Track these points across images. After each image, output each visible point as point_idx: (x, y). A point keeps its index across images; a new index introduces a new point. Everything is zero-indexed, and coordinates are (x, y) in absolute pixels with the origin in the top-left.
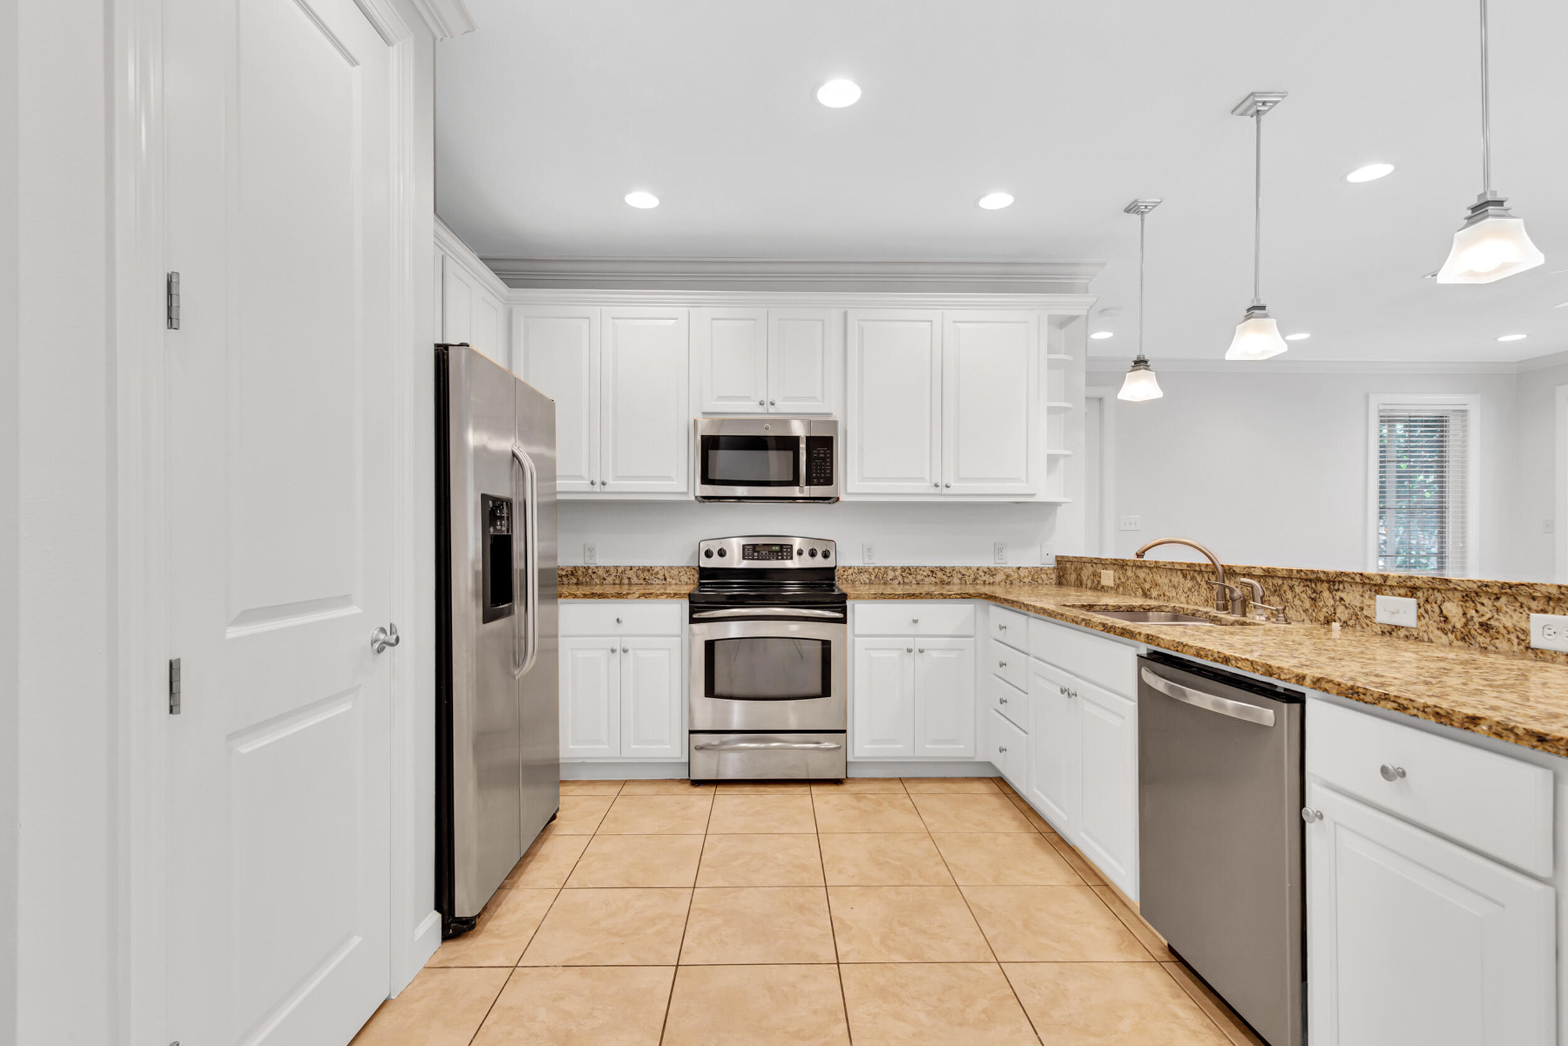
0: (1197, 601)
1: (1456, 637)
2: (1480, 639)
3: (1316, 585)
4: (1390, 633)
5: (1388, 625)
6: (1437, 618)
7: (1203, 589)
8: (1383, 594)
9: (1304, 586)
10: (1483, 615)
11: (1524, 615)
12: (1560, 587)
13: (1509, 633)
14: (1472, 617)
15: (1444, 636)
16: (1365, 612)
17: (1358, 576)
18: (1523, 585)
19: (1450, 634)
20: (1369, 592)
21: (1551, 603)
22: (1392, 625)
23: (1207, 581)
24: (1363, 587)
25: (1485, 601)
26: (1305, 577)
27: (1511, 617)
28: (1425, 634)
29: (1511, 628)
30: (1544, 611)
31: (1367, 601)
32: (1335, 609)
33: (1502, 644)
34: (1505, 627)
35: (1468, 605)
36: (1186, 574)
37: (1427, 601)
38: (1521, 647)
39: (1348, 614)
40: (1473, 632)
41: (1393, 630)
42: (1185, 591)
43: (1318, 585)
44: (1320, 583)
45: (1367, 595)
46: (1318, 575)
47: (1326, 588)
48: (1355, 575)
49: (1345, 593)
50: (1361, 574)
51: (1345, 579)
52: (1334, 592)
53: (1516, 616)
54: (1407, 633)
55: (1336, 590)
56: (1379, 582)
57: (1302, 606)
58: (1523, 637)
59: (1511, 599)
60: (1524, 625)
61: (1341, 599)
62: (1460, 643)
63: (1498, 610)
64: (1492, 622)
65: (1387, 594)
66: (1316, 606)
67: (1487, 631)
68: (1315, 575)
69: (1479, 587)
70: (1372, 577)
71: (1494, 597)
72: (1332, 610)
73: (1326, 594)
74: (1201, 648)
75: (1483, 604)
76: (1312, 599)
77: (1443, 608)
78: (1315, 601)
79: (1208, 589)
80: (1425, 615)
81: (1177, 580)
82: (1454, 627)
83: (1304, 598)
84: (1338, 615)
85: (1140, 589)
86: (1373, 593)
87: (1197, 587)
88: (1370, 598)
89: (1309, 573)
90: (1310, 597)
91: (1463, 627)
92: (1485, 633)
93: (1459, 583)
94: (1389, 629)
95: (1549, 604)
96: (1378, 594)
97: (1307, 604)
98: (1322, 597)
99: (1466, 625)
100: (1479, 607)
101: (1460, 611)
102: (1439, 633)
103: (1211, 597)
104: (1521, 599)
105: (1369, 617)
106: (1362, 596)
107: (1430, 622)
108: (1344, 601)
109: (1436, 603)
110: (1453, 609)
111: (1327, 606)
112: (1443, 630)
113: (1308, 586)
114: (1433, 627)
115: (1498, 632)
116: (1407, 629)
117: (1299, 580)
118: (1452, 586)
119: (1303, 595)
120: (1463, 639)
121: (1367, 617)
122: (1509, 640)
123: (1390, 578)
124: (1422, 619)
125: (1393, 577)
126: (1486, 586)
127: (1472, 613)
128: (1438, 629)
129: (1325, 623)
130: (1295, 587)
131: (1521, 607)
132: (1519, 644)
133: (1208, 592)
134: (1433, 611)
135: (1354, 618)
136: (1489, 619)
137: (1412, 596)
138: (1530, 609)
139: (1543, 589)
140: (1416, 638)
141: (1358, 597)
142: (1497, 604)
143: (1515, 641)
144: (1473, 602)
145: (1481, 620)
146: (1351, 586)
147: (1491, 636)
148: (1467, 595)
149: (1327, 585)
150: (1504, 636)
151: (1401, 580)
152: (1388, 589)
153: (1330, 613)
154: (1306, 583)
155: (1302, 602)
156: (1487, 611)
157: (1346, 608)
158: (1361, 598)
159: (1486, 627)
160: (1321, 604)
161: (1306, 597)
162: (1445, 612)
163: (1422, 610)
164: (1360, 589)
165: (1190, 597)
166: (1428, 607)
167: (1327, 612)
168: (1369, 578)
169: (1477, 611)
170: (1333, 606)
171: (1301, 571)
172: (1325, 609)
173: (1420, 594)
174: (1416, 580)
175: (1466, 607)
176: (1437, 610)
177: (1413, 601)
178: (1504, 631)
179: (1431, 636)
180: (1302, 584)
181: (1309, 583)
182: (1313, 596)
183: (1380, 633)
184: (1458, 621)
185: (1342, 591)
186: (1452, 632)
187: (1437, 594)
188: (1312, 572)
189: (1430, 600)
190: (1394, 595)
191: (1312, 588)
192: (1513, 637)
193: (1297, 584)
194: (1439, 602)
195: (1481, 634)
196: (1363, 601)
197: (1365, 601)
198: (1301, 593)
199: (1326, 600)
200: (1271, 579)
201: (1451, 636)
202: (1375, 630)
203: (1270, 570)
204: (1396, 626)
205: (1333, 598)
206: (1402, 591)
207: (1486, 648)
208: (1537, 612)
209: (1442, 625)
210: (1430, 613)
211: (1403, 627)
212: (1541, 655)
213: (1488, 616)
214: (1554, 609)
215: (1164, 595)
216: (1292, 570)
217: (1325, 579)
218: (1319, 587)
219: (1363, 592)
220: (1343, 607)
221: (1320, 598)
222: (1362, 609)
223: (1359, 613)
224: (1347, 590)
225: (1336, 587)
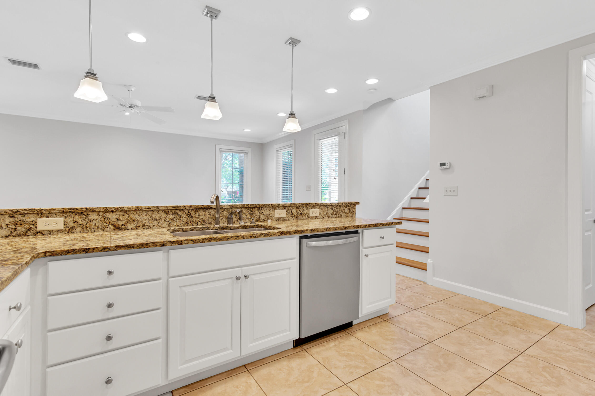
0: (178, 224)
1: (295, 218)
2: (300, 217)
3: (252, 209)
4: (278, 220)
5: (278, 218)
6: (291, 214)
7: (184, 218)
8: (276, 209)
9: (247, 210)
10: (301, 211)
11: (308, 210)
12: (316, 203)
13: (305, 214)
14: (298, 212)
15: (292, 218)
16: (271, 215)
17: (270, 205)
18: (310, 204)
19: (293, 217)
20: (272, 209)
21: (313, 207)
22: (279, 218)
23: (187, 214)
24: (270, 208)
25: (301, 208)
26: (250, 207)
27: (306, 211)
28: (288, 218)
29: (306, 214)
30: (311, 209)
31: (271, 212)
32: (260, 216)
33: (304, 217)
34: (305, 213)
35: (297, 209)
36: (168, 212)
37: (288, 210)
38: (308, 217)
39: (265, 217)
40: (298, 216)
41: (279, 219)
42: (167, 221)
43: (253, 209)
44: (254, 208)
45: (271, 210)
46: (256, 206)
47: (256, 210)
48: (269, 204)
49: (264, 211)
50: (271, 204)
51: (266, 206)
52: (260, 211)
53: (307, 210)
54: (283, 219)
55: (260, 210)
56: (277, 206)
57: (246, 217)
58: (308, 215)
59: (306, 207)
60: (308, 212)
61: (262, 213)
62: (296, 219)
63: (303, 210)
64: (302, 213)
65: (277, 209)
66: (252, 216)
67: (301, 215)
68: (255, 206)
69: (302, 205)
70: (275, 205)
71: (303, 207)
72: (259, 217)
73: (257, 212)
74: (336, 227)
75: (300, 209)
76: (251, 214)
77: (292, 211)
78: (252, 215)
79: (188, 218)
80: (288, 213)
81: (159, 215)
82: (294, 215)
83: (247, 214)
84: (261, 218)
85: (110, 226)
86: (273, 209)
87: (178, 218)
88: (272, 211)
89: (252, 205)
90: (250, 213)
91: (296, 215)
92: (301, 216)
93: (298, 204)
94: (278, 219)
95: (312, 207)
96: (275, 209)
97: (249, 216)
98: (255, 213)
99: (297, 214)
100: (300, 210)
101: (296, 211)
102: (291, 217)
103: (190, 221)
104: (308, 207)
105: (272, 217)
106: (270, 211)
107: (289, 215)
108: (263, 213)
109: (290, 210)
110: (294, 211)
111: (257, 215)
112: (292, 217)
113: (249, 210)
114: (289, 216)
115: (303, 215)
116: (283, 218)
117: (245, 208)
118: (296, 205)
119: (247, 213)
120: (296, 218)
121: (271, 217)
122: (306, 216)
123: (280, 204)
124: (287, 214)
125: (281, 204)
126: (303, 204)
127: (298, 211)
128: (291, 216)
129: (256, 221)
130: (243, 211)
131: (308, 208)
132: (307, 217)
133: (188, 219)
134: (290, 212)
135: (267, 218)
136: (302, 212)
137: (284, 209)
138: (309, 209)
139: (313, 204)
140: (285, 220)
141: (268, 211)
142: (303, 208)
143: (307, 216)
144: (299, 208)
145: (300, 213)
146: (266, 208)
147: (302, 216)
148: (297, 207)
149: (257, 209)
150: (304, 215)
151: (283, 205)
152: (278, 208)
153: (258, 218)
154: (248, 209)
155: (246, 216)
156: (301, 210)
157: (264, 215)
158: (269, 211)
159: (301, 214)
160: (254, 215)
161: (248, 214)
162: (292, 212)
163: (287, 212)
164: (269, 209)
165: (172, 223)
166: (288, 211)
167: (257, 218)
168: (274, 205)
169: (299, 211)
170: (259, 215)
171: (248, 205)
172: (256, 217)
173: (286, 208)
174: (287, 204)
175: (297, 210)
176: (291, 212)
177: (285, 210)
178: (304, 214)
179: (289, 218)
180: (246, 209)
181: (249, 209)
182: (251, 213)
183: (275, 220)
184: (295, 214)
185: (263, 210)
186: (294, 216)
187: (291, 208)
188: (253, 205)
189: (289, 209)
190: (279, 209)
191: (251, 210)
192: (306, 215)
193: (244, 209)
194: (291, 210)
195: (300, 216)
196: (270, 213)
197: (270, 212)
198: (246, 212)
199: (256, 214)
200: (231, 209)
201: (294, 218)
202: (273, 220)
203: (233, 206)
204: (280, 218)
205: (259, 213)
206: (282, 208)
207: (301, 219)
208: (310, 209)
209: (292, 215)
210: (289, 213)
211: (282, 218)
212: (311, 218)
213: (302, 211)
214: (313, 208)
215: (144, 225)
216: (244, 205)
217: (259, 207)
218: (254, 210)
219: (270, 209)
220: (263, 215)
221: (254, 213)
222: (269, 215)
223: (268, 216)
224: (264, 209)
225: (260, 209)
